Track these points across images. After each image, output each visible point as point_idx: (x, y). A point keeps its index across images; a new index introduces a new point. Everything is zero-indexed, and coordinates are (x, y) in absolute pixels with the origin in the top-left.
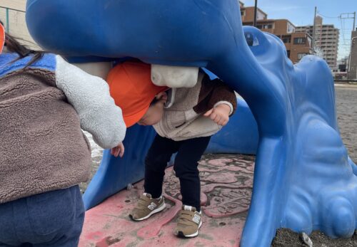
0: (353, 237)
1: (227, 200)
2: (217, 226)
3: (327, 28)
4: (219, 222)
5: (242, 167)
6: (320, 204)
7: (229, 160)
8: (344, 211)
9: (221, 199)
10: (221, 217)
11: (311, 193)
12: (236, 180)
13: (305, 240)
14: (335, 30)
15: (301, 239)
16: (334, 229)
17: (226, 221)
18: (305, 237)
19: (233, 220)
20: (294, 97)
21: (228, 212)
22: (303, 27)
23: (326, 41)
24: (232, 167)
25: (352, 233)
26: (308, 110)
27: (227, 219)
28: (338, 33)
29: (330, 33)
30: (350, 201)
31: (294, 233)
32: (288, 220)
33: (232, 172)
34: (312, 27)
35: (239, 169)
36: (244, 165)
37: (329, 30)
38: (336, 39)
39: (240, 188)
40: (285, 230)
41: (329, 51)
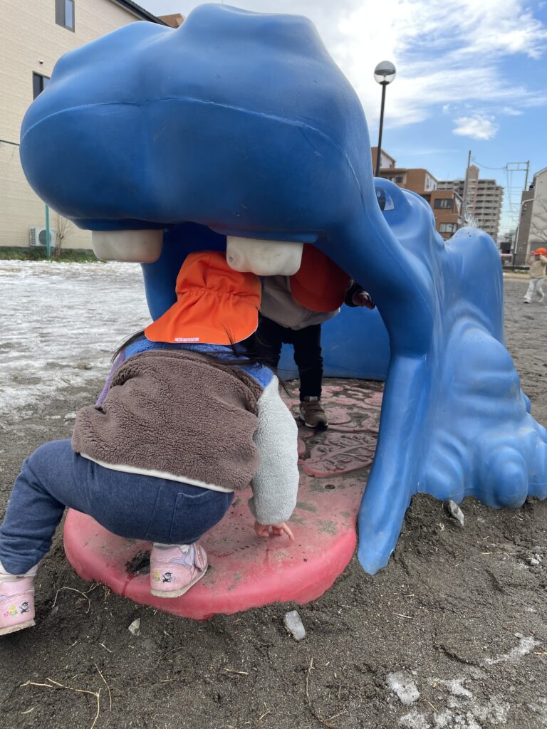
0: (523, 507)
1: (336, 451)
2: (321, 490)
3: (485, 186)
4: (324, 483)
5: (358, 399)
6: (477, 458)
7: (337, 388)
8: (513, 469)
9: (327, 448)
10: (328, 477)
11: (464, 442)
12: (349, 419)
13: (452, 511)
14: (497, 189)
15: (447, 510)
16: (496, 495)
17: (336, 482)
18: (453, 506)
19: (345, 481)
20: (443, 293)
21: (339, 469)
22: (449, 183)
23: (483, 205)
24: (343, 399)
25: (523, 502)
26: (463, 314)
27: (336, 479)
28: (502, 193)
29: (489, 192)
30: (521, 453)
31: (436, 501)
32: (429, 482)
33: (343, 406)
34: (462, 182)
35: (353, 401)
36: (360, 395)
37: (489, 189)
38: (499, 202)
39: (355, 432)
40: (424, 496)
41: (487, 221)
